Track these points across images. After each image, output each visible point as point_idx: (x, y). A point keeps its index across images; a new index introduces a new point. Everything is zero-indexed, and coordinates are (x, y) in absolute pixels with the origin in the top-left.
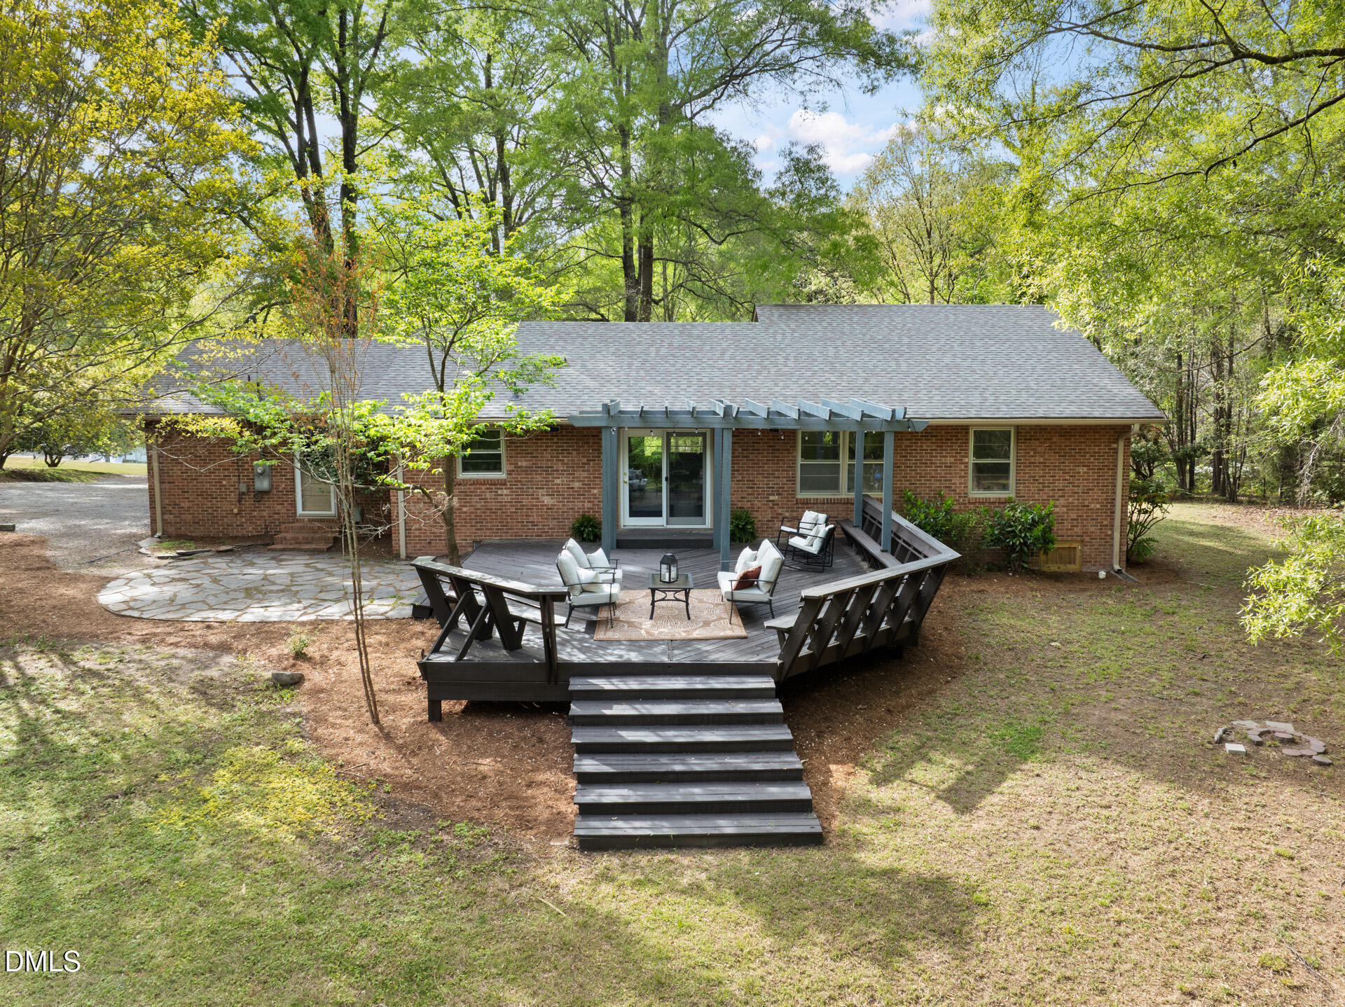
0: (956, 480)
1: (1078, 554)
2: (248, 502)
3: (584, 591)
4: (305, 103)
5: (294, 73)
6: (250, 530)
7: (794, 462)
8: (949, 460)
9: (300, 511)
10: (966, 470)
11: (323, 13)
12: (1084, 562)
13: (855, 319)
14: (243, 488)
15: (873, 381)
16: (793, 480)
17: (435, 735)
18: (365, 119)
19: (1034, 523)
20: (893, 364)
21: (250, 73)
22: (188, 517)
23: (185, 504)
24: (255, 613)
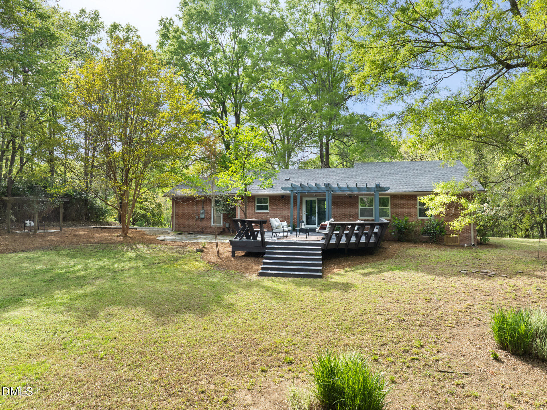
0: (413, 213)
1: (459, 239)
2: (198, 221)
3: (276, 229)
4: (224, 111)
5: (222, 103)
6: (198, 230)
7: (358, 207)
8: (410, 207)
9: (212, 224)
10: (417, 211)
11: (230, 84)
12: (461, 242)
13: (387, 166)
14: (197, 217)
15: (386, 182)
16: (357, 213)
17: (233, 259)
18: (243, 116)
19: (437, 225)
20: (394, 178)
21: (209, 104)
22: (182, 226)
23: (181, 222)
24: (195, 241)
